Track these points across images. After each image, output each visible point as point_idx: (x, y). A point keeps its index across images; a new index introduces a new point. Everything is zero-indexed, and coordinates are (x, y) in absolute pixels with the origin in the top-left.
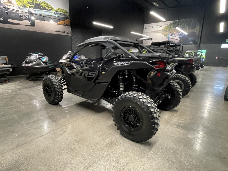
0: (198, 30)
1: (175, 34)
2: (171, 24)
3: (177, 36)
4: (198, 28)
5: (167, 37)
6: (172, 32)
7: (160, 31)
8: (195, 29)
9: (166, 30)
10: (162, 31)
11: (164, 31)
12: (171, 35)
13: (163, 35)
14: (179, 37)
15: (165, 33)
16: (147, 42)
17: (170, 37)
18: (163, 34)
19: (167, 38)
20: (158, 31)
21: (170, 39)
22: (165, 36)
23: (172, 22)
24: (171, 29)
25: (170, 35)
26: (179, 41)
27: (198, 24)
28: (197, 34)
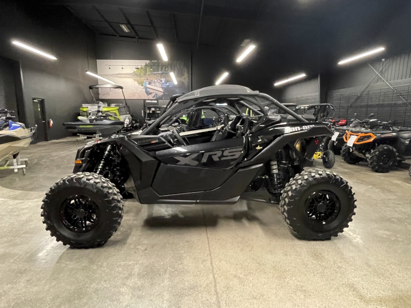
0: (187, 79)
1: (154, 82)
2: (146, 65)
3: (158, 85)
4: (186, 75)
5: (142, 85)
6: (151, 79)
7: (129, 74)
8: (183, 77)
9: (140, 74)
10: (133, 75)
11: (137, 75)
12: (150, 83)
13: (136, 83)
14: (162, 88)
15: (138, 79)
16: (107, 93)
17: (148, 86)
18: (135, 80)
19: (143, 87)
20: (127, 74)
21: (148, 89)
22: (139, 83)
23: (148, 62)
24: (148, 73)
25: (148, 83)
26: (162, 94)
27: (186, 71)
28: (186, 84)
